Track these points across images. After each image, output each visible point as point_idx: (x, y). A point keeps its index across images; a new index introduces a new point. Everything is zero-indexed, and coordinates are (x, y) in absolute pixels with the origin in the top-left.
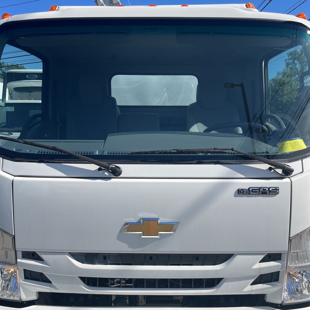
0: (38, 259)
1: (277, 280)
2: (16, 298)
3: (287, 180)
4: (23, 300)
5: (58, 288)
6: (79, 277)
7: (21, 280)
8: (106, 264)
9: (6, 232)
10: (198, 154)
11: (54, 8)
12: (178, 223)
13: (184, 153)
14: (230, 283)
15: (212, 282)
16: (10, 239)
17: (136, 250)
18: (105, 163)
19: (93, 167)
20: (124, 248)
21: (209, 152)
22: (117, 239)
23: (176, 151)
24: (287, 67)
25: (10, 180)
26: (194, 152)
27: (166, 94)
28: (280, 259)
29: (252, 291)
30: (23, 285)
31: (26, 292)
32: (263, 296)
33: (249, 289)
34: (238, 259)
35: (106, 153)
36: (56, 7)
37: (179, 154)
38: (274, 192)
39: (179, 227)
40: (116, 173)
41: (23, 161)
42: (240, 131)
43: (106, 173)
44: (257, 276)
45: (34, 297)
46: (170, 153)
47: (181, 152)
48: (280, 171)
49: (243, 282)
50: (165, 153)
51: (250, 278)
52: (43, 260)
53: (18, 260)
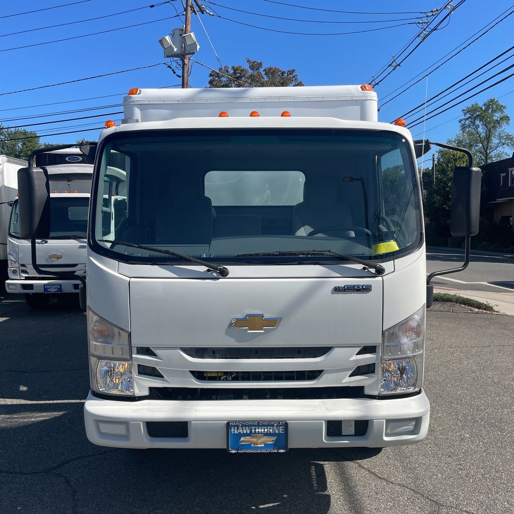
0: (152, 354)
1: (373, 372)
2: (128, 393)
3: (379, 278)
4: (136, 395)
5: (168, 380)
6: (190, 371)
7: (135, 375)
8: (215, 358)
9: (122, 329)
10: (299, 256)
11: (135, 91)
12: (281, 319)
13: (286, 255)
14: (329, 374)
15: (313, 375)
16: (126, 335)
17: (243, 344)
18: (213, 265)
19: (203, 269)
20: (232, 343)
21: (308, 254)
22: (226, 334)
23: (278, 253)
24: (463, 132)
25: (127, 281)
26: (295, 254)
27: (269, 191)
28: (375, 352)
29: (350, 382)
30: (136, 379)
31: (140, 386)
32: (362, 388)
33: (348, 381)
34: (336, 352)
35: (212, 256)
36: (137, 90)
37: (281, 256)
38: (367, 289)
39: (282, 322)
40: (224, 274)
41: (137, 264)
42: (353, 234)
43: (214, 274)
44: (354, 367)
45: (146, 393)
46: (274, 255)
47: (283, 254)
48: (373, 271)
49: (342, 374)
50: (268, 255)
51: (348, 369)
52: (156, 356)
53: (133, 356)
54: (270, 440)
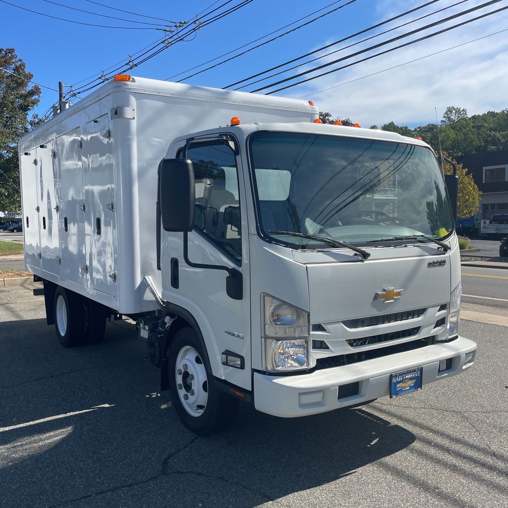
1: (444, 323)
5: (333, 350)
6: (347, 340)
7: (310, 349)
8: (363, 326)
9: (304, 311)
14: (425, 329)
15: (415, 331)
16: (307, 314)
20: (375, 313)
22: (372, 306)
28: (446, 308)
29: (433, 333)
30: (311, 353)
32: (433, 337)
34: (429, 311)
38: (444, 263)
40: (366, 257)
43: (360, 257)
44: (436, 321)
45: (315, 364)
51: (433, 324)
52: (326, 330)
53: (311, 333)
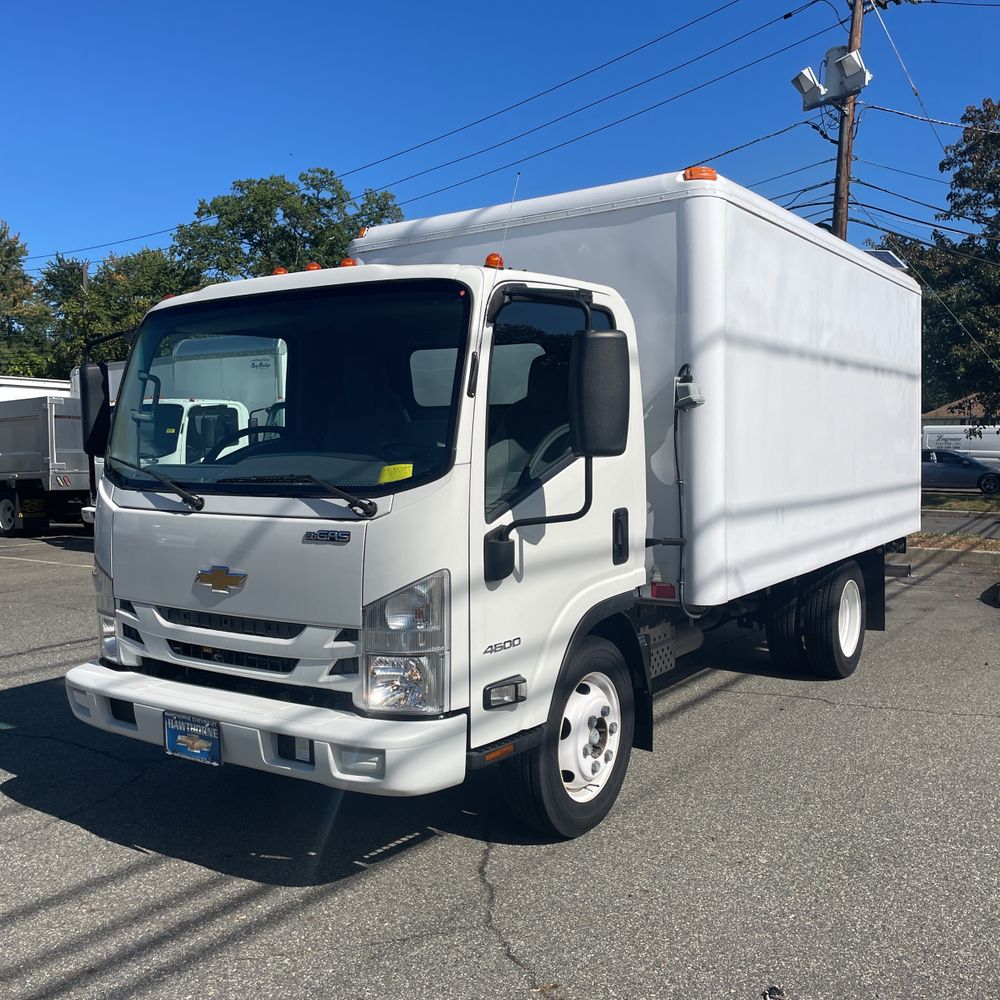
0: (132, 611)
1: (356, 670)
2: (114, 659)
3: (367, 522)
4: (122, 664)
5: (147, 648)
6: (168, 640)
7: (120, 636)
12: (247, 576)
14: (305, 667)
15: (287, 665)
16: (110, 582)
19: (178, 498)
28: (356, 639)
29: (328, 683)
30: (121, 642)
31: (127, 654)
32: (348, 695)
33: (325, 680)
34: (309, 633)
38: (342, 538)
39: (247, 581)
44: (332, 661)
45: (133, 663)
48: (359, 510)
49: (318, 668)
51: (325, 663)
52: (136, 613)
53: (117, 611)
54: (205, 746)
